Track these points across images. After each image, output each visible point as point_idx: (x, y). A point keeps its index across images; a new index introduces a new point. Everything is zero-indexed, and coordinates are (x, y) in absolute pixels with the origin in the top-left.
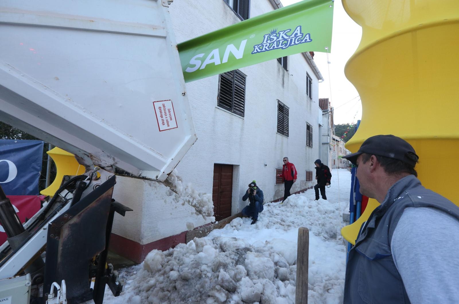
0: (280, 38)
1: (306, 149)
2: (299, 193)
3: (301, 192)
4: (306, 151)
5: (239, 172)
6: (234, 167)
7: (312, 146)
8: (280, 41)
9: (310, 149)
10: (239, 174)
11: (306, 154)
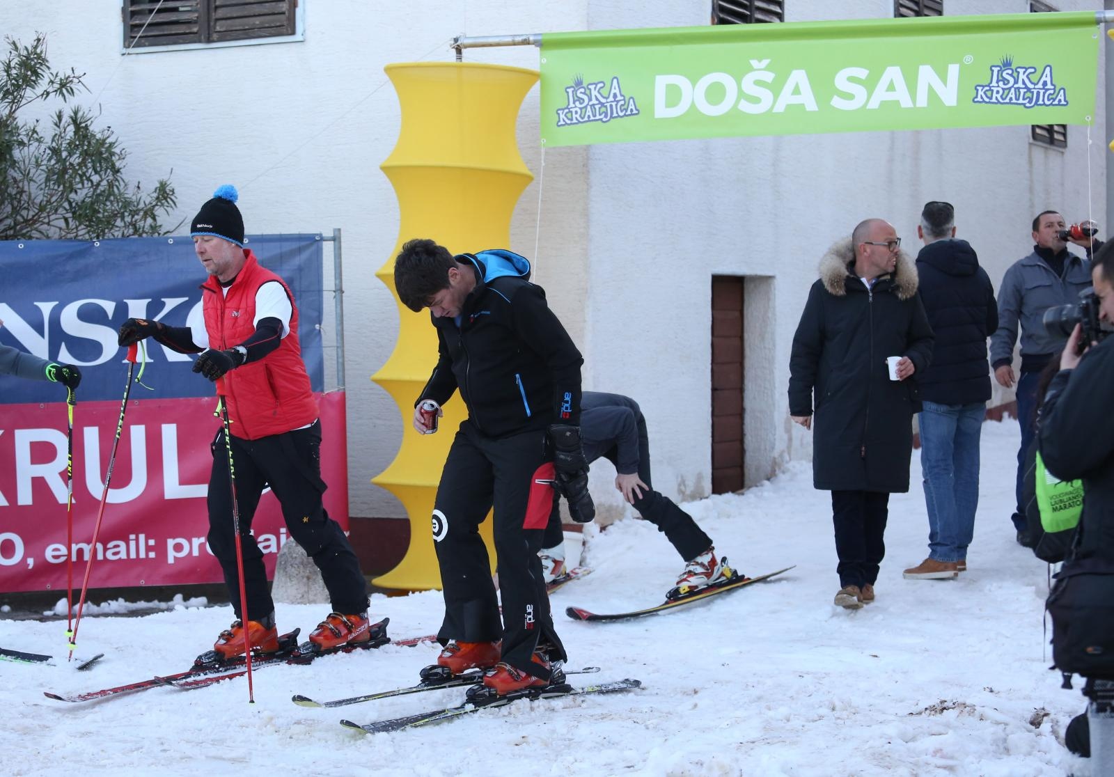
0: (1020, 84)
1: (1031, 163)
2: (1000, 419)
3: (1006, 414)
4: (1030, 172)
5: (774, 308)
6: (748, 287)
7: (1064, 135)
8: (1021, 90)
9: (1053, 154)
10: (774, 314)
11: (1031, 190)
